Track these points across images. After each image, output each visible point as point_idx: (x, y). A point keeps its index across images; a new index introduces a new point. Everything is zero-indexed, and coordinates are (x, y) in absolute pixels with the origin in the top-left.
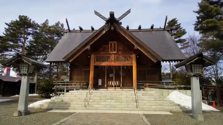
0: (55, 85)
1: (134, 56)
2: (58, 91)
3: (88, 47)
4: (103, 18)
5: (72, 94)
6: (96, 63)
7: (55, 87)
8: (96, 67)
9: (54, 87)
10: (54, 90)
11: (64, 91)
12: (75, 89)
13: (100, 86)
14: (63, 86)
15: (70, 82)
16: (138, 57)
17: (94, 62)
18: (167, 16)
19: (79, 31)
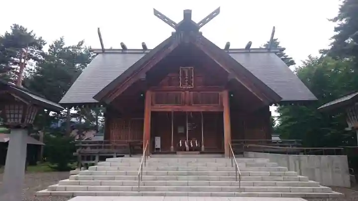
0: (78, 147)
1: (224, 93)
2: (83, 158)
4: (170, 22)
5: (112, 164)
6: (154, 107)
7: (78, 151)
8: (154, 114)
9: (76, 151)
10: (76, 157)
11: (94, 159)
12: (115, 155)
13: (158, 149)
14: (93, 150)
15: (105, 143)
16: (232, 95)
17: (152, 104)
18: (274, 27)
19: (121, 52)
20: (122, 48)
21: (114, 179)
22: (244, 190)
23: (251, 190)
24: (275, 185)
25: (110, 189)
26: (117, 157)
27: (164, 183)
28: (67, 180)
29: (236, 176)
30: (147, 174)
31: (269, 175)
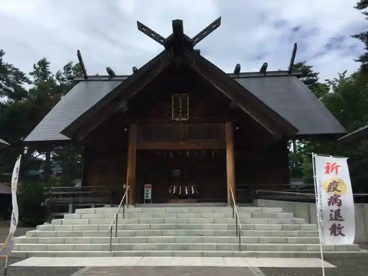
0: (47, 196)
1: (228, 126)
3: (123, 105)
4: (157, 38)
5: (83, 216)
6: (141, 144)
8: (140, 153)
12: (93, 205)
14: (66, 199)
15: (83, 190)
16: (237, 128)
18: (296, 45)
19: (107, 79)
20: (108, 75)
21: (81, 234)
22: (245, 248)
23: (255, 248)
24: (287, 241)
25: (74, 248)
26: (96, 207)
27: (144, 239)
28: (24, 237)
29: (237, 230)
30: (124, 228)
31: (280, 228)
